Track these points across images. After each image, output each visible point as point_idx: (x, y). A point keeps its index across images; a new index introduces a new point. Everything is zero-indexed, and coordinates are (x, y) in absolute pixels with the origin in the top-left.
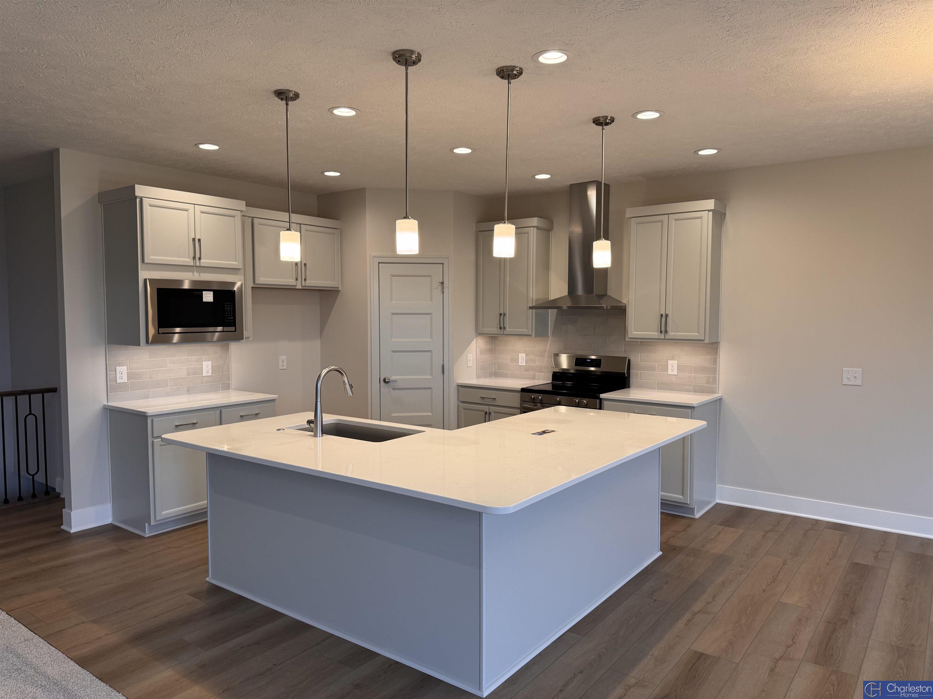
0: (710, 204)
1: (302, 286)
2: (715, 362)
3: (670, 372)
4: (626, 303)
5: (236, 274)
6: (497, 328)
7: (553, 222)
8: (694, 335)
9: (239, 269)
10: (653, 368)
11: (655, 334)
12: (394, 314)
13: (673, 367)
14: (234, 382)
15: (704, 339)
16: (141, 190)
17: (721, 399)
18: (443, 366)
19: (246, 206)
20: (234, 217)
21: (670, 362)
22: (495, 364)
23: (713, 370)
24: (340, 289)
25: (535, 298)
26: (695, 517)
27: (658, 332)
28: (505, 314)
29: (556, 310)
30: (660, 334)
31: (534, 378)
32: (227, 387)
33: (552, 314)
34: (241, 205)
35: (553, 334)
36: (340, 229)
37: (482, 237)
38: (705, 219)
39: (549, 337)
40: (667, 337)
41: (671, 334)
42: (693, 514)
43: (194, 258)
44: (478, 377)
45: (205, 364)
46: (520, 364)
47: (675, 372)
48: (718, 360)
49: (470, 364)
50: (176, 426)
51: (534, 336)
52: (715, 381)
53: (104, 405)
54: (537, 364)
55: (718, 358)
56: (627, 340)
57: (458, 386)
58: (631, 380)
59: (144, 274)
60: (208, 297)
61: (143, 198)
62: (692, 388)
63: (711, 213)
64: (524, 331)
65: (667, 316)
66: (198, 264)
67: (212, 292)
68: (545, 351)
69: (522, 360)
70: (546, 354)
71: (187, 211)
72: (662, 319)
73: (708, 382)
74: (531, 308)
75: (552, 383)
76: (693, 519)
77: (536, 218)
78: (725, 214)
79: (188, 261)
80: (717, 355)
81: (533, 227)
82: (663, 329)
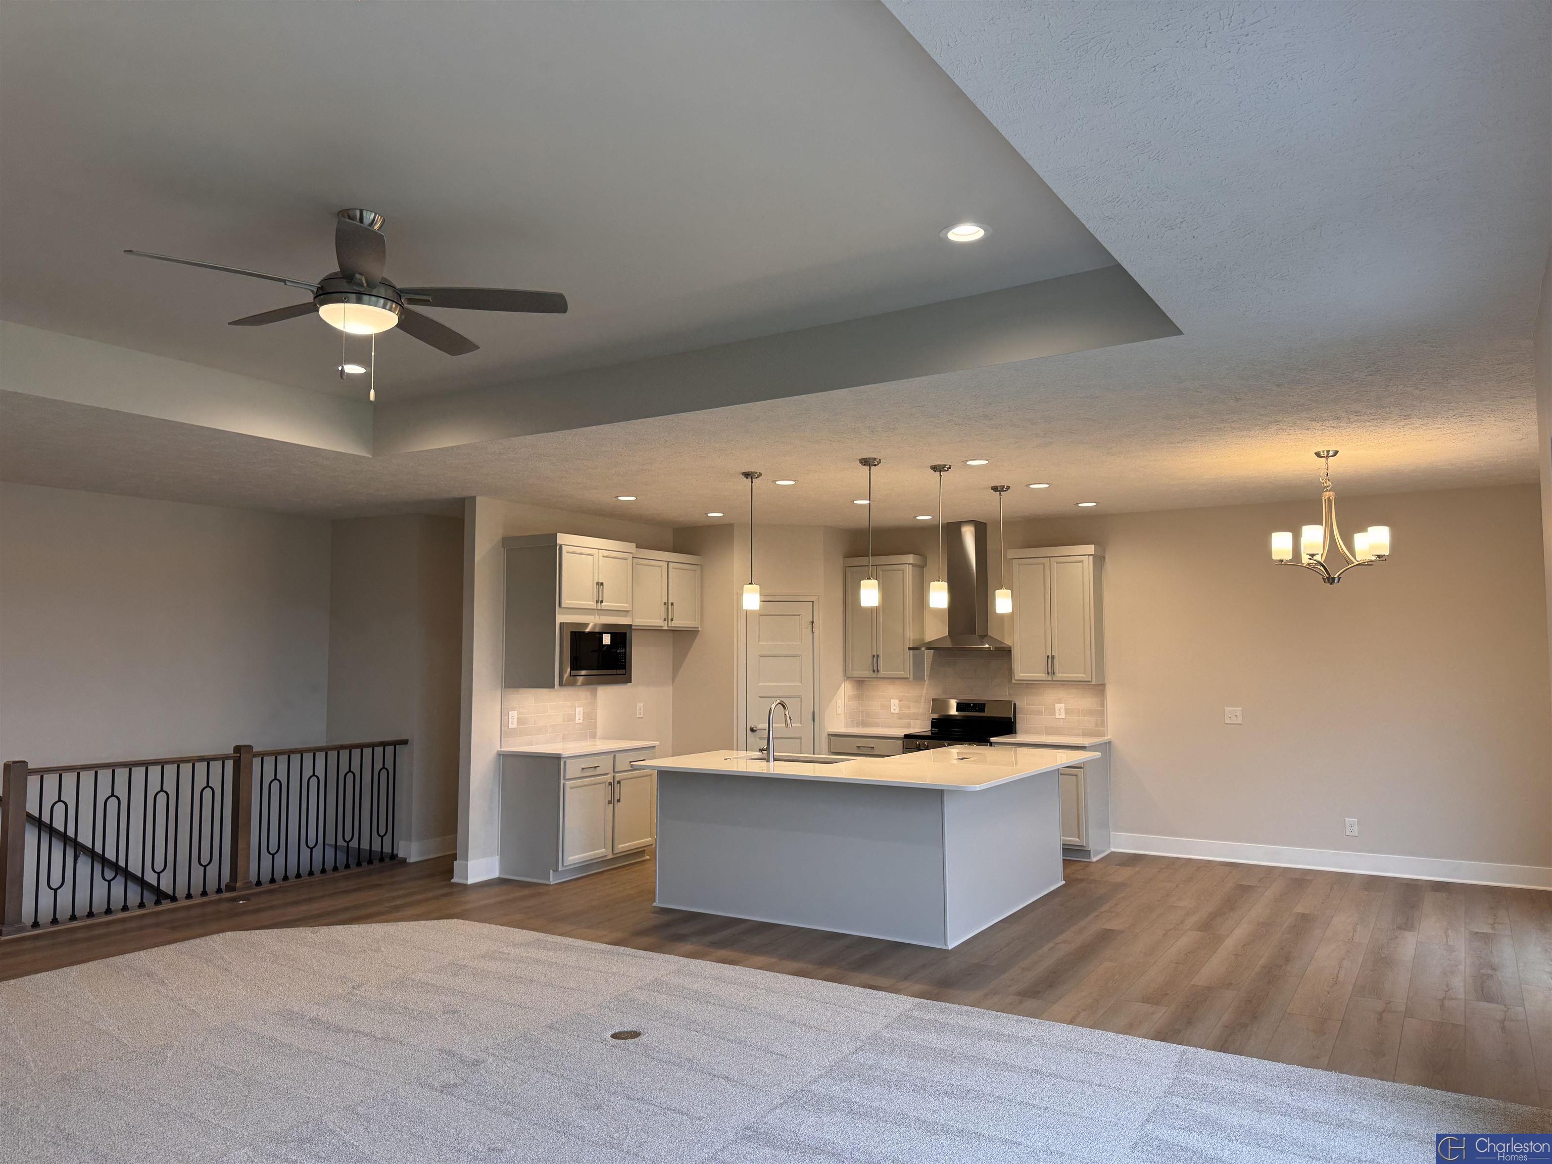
0: (1090, 549)
1: (668, 627)
2: (1102, 704)
3: (1057, 716)
4: (1011, 645)
5: (626, 616)
6: (869, 671)
7: (926, 557)
8: (1080, 676)
9: (628, 611)
10: (1039, 713)
11: (1042, 676)
12: (761, 656)
13: (1060, 708)
14: (599, 731)
15: (1090, 680)
16: (562, 538)
17: (1110, 742)
18: (813, 712)
19: (636, 547)
20: (627, 560)
21: (1057, 706)
22: (862, 712)
23: (1100, 713)
24: (700, 629)
25: (911, 638)
26: (1092, 861)
27: (1045, 674)
28: (878, 656)
29: (933, 651)
30: (1047, 675)
31: (909, 726)
32: (593, 736)
33: (928, 655)
34: (631, 547)
35: (931, 676)
36: (701, 565)
37: (851, 573)
38: (1086, 564)
39: (925, 681)
40: (1054, 679)
41: (1059, 676)
42: (1089, 857)
43: (597, 602)
44: (847, 726)
45: (578, 710)
46: (892, 711)
47: (1063, 716)
48: (1105, 703)
49: (839, 711)
50: (583, 769)
51: (912, 680)
52: (1103, 723)
53: (498, 751)
54: (912, 710)
55: (1105, 701)
56: (1013, 682)
57: (829, 735)
58: (1017, 725)
59: (561, 618)
60: (607, 640)
61: (563, 546)
62: (1081, 732)
63: (1091, 558)
64: (901, 673)
65: (1053, 657)
66: (599, 608)
67: (610, 635)
68: (922, 696)
69: (895, 706)
70: (923, 699)
71: (593, 555)
72: (1049, 661)
73: (1097, 725)
74: (910, 649)
75: (931, 730)
76: (1090, 862)
77: (912, 555)
78: (1104, 558)
79: (592, 604)
80: (1104, 698)
81: (909, 564)
82: (1050, 671)
